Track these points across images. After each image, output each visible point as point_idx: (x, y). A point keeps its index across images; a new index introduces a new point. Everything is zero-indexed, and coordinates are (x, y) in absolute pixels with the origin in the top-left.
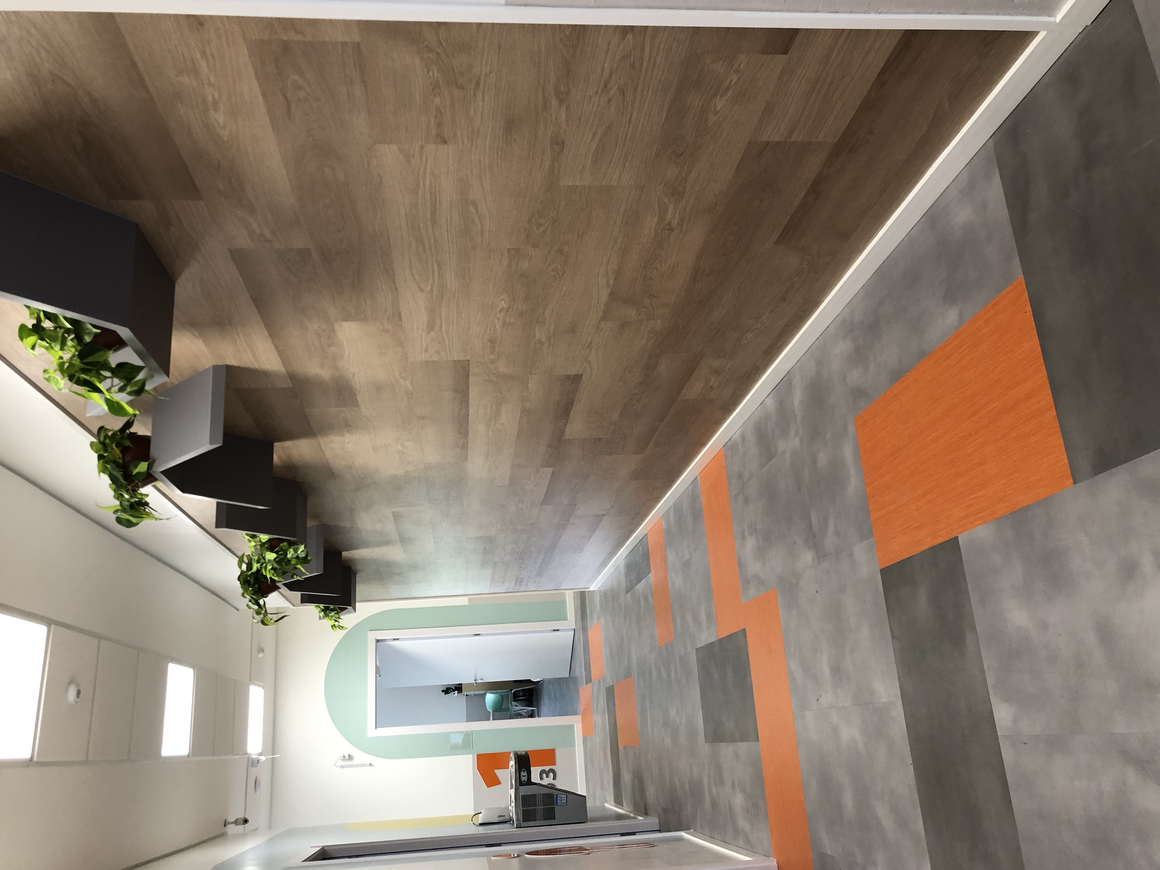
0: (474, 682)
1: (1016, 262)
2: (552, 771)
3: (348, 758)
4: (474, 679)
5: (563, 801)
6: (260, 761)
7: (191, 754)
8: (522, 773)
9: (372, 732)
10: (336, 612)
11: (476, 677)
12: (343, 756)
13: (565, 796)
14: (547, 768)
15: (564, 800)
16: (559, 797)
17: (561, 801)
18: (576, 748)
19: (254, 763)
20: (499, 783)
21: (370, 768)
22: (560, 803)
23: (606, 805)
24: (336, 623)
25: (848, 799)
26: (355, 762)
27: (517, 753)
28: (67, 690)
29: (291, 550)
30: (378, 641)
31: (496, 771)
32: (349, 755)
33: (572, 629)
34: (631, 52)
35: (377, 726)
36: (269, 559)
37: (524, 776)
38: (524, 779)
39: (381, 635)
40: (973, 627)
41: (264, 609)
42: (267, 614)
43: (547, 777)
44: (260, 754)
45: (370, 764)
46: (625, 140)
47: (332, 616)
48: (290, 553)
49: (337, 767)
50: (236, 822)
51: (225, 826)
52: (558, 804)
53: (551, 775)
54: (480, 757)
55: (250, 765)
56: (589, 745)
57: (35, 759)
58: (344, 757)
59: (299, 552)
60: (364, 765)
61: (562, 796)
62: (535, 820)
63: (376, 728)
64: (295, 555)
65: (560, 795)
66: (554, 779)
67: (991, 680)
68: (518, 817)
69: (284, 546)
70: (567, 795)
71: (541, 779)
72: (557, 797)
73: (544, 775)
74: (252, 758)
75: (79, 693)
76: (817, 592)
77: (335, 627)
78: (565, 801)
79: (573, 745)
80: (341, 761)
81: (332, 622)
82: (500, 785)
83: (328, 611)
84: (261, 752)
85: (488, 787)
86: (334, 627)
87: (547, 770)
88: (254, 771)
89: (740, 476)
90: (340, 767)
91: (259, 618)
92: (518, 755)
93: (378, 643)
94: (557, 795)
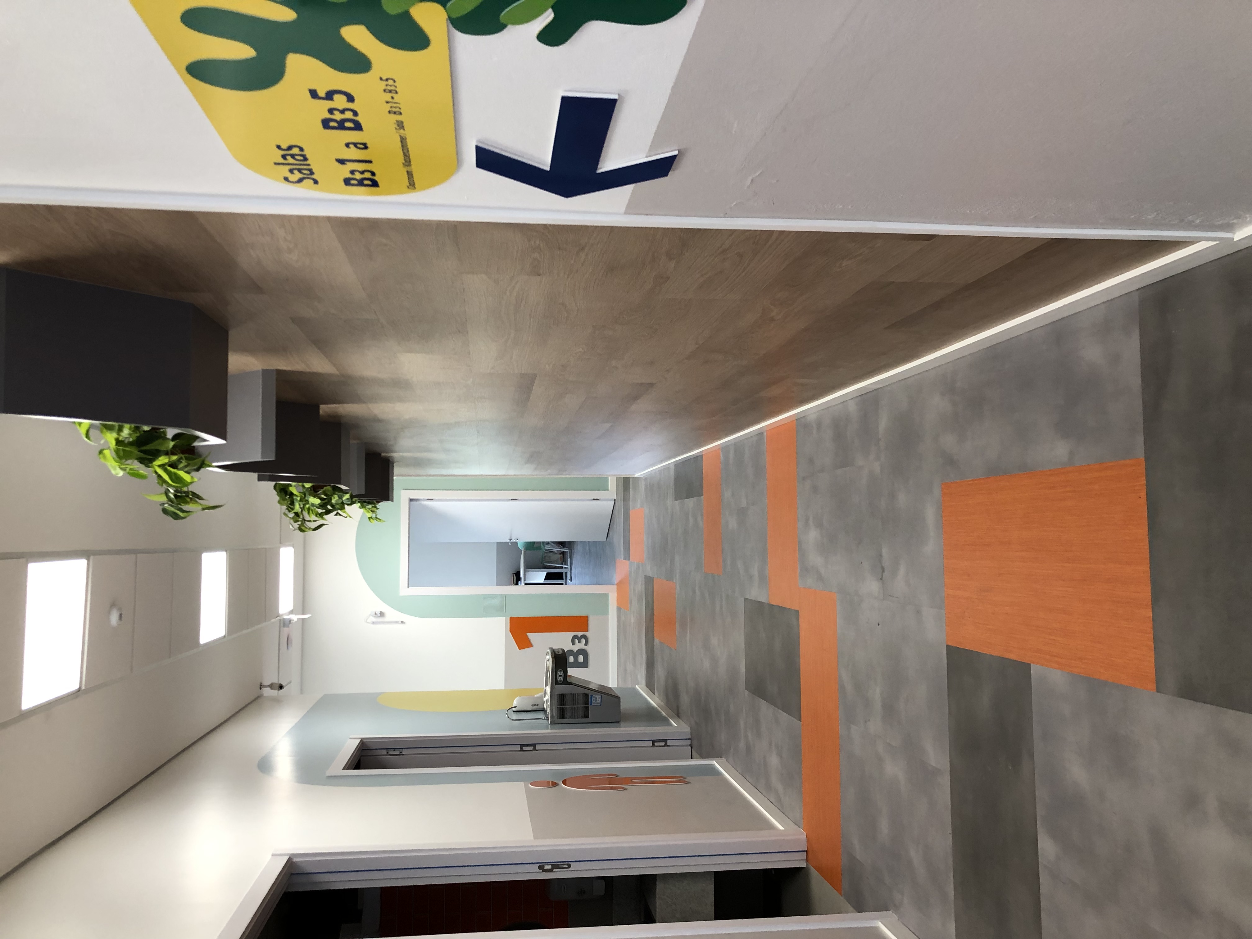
0: (509, 541)
1: (1140, 440)
2: (584, 637)
3: (379, 615)
4: (509, 538)
5: (598, 702)
6: (291, 622)
7: (226, 635)
8: (559, 673)
9: (404, 591)
10: (373, 505)
11: (511, 537)
12: (374, 613)
13: (600, 696)
14: (580, 634)
15: (598, 700)
16: (594, 697)
17: (596, 701)
18: (609, 616)
19: (286, 623)
20: (531, 646)
21: (402, 625)
22: (594, 703)
23: (637, 687)
24: (374, 516)
25: (884, 826)
26: (387, 619)
27: (554, 651)
28: (109, 613)
29: (336, 496)
30: (411, 500)
31: (528, 634)
32: (381, 612)
33: (612, 499)
34: (756, 236)
35: (409, 586)
36: (313, 502)
37: (561, 676)
38: (560, 678)
39: (414, 495)
40: (1032, 756)
41: (301, 517)
42: (305, 520)
43: (579, 642)
44: (291, 612)
45: (402, 622)
46: (737, 277)
47: (369, 508)
48: (334, 498)
49: (368, 623)
50: (271, 686)
51: (261, 689)
52: (593, 704)
53: (583, 641)
54: (512, 620)
55: (282, 625)
56: (623, 618)
57: (83, 688)
58: (376, 614)
59: (344, 499)
60: (396, 622)
61: (596, 696)
62: (569, 717)
63: (408, 587)
64: (340, 501)
65: (594, 696)
66: (586, 644)
67: (1040, 811)
68: (553, 715)
69: (328, 490)
70: (601, 696)
71: (573, 643)
72: (592, 697)
73: (576, 641)
74: (284, 619)
75: (121, 616)
76: (879, 625)
77: (373, 519)
78: (600, 701)
79: (607, 613)
80: (373, 618)
81: (369, 515)
82: (532, 648)
83: (365, 504)
84: (292, 610)
85: (519, 649)
86: (371, 520)
87: (579, 636)
88: (285, 630)
89: (811, 461)
90: (371, 624)
91: (296, 525)
92: (555, 654)
93: (411, 502)
94: (592, 696)
